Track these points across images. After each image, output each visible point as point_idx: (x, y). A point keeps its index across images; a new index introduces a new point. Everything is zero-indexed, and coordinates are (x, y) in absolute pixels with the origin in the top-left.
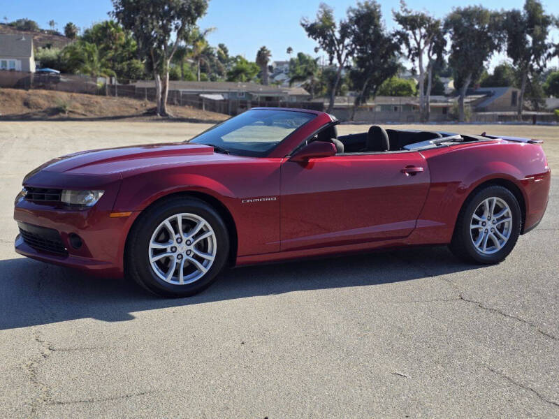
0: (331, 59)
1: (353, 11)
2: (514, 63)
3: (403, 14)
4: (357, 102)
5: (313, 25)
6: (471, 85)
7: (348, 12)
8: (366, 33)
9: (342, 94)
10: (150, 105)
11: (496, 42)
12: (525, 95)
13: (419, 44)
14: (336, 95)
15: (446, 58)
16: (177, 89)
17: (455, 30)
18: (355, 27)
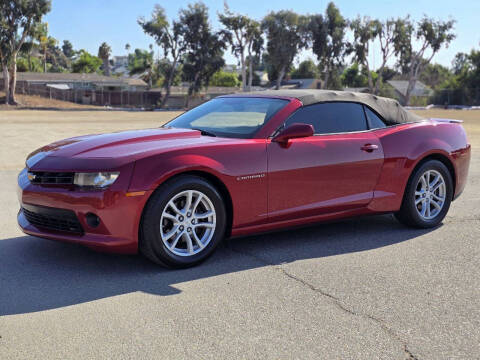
0: (166, 54)
1: (184, 12)
2: (318, 59)
3: (227, 16)
4: (190, 92)
5: (149, 24)
6: (284, 78)
7: (180, 13)
8: (196, 31)
9: (176, 85)
11: (304, 40)
13: (240, 42)
14: (172, 85)
16: (25, 79)
17: (270, 30)
18: (185, 26)
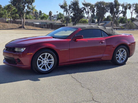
0: (67, 14)
1: (72, 2)
2: (111, 15)
3: (84, 3)
4: (73, 25)
5: (62, 5)
6: (101, 21)
7: (71, 2)
8: (75, 7)
9: (70, 23)
10: (20, 25)
11: (107, 10)
12: (114, 23)
13: (88, 10)
14: (68, 23)
15: (95, 14)
16: (27, 21)
17: (97, 7)
18: (72, 6)
